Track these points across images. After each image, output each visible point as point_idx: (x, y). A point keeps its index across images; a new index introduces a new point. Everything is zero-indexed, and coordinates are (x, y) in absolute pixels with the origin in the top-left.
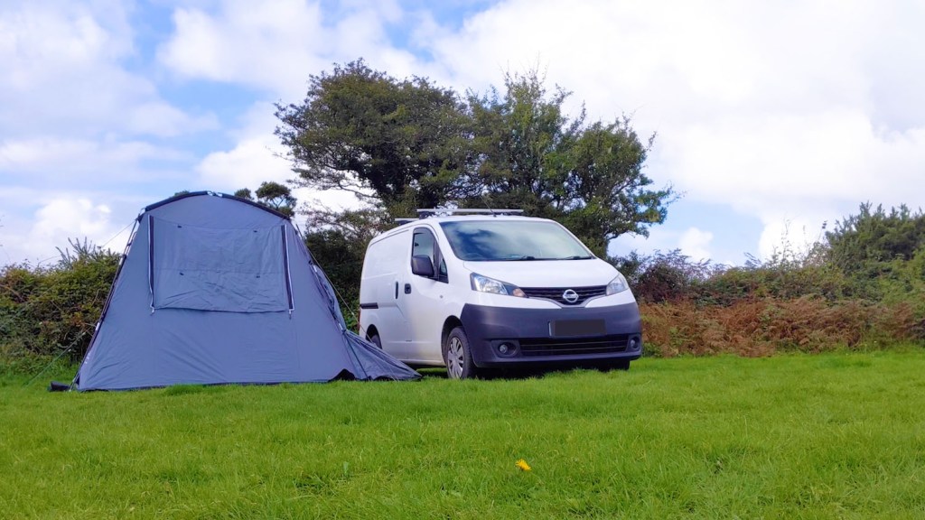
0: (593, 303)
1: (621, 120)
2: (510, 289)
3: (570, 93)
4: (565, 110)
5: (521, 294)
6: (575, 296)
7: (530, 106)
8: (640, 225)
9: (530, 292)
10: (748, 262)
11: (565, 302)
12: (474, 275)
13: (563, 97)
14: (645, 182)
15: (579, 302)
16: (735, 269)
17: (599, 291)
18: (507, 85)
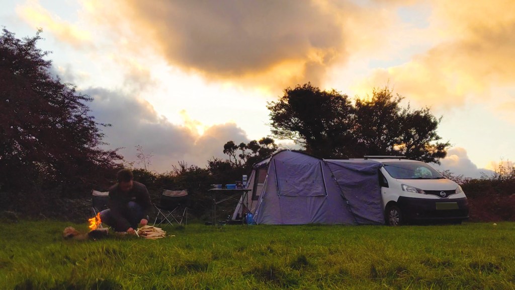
0: (451, 197)
1: (426, 110)
2: (419, 191)
3: (404, 98)
4: (399, 105)
5: (424, 192)
6: (445, 194)
7: (384, 103)
8: (436, 159)
9: (427, 192)
10: (482, 177)
11: (441, 196)
12: (402, 185)
13: (400, 99)
14: (437, 138)
15: (447, 196)
16: (475, 180)
17: (453, 192)
18: (373, 93)
